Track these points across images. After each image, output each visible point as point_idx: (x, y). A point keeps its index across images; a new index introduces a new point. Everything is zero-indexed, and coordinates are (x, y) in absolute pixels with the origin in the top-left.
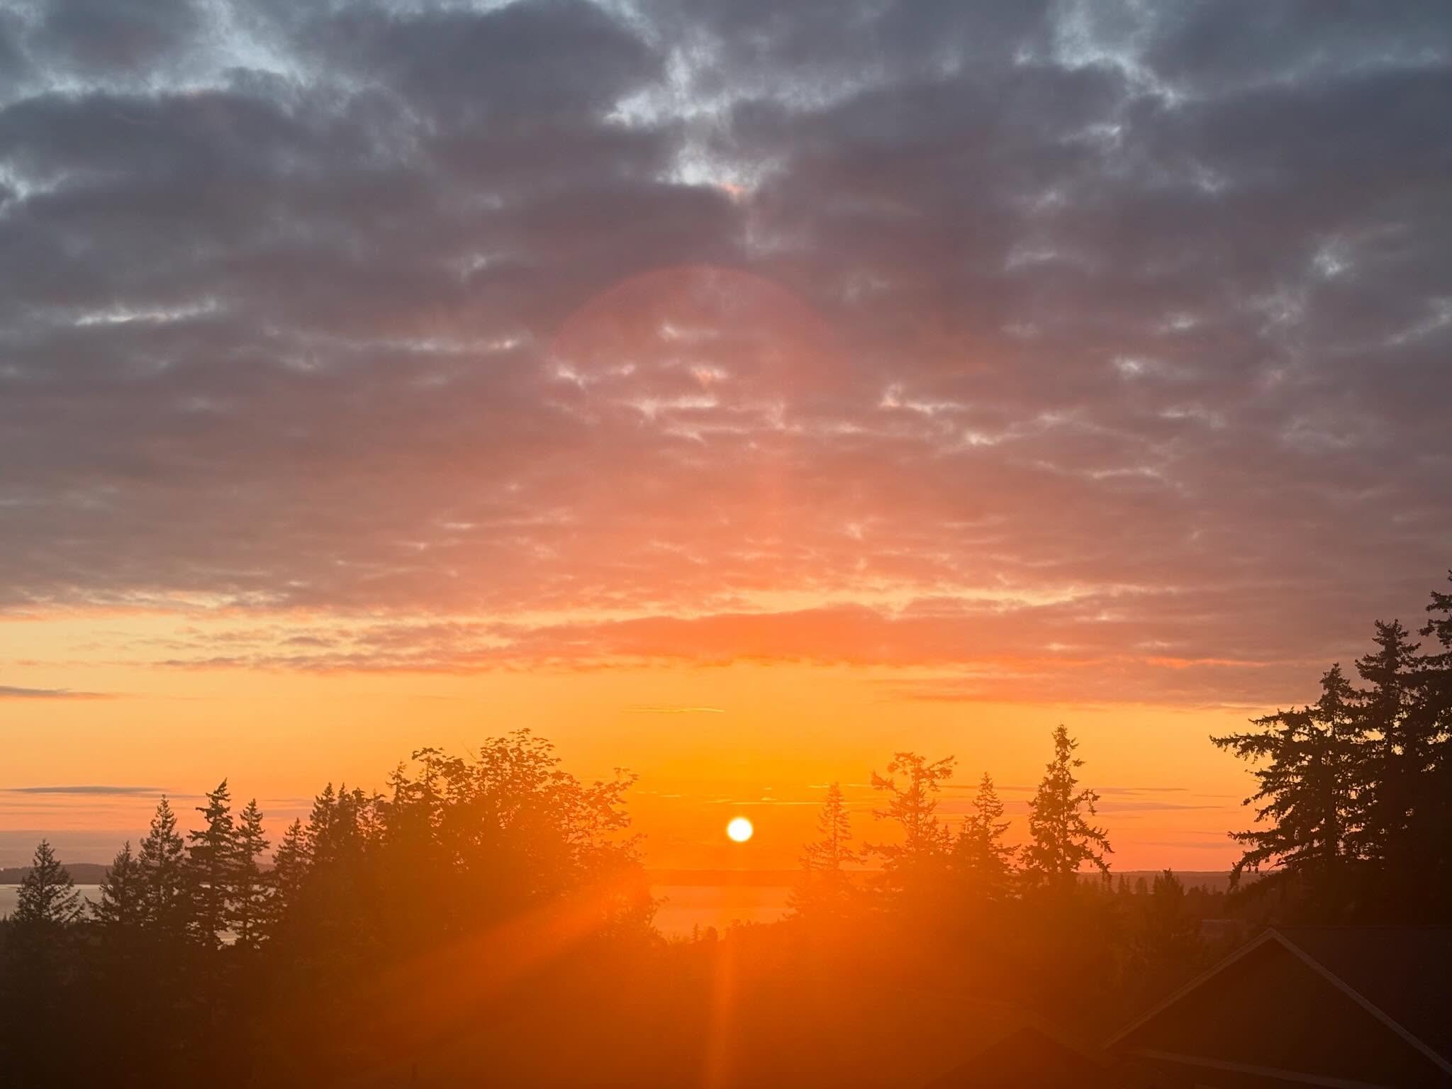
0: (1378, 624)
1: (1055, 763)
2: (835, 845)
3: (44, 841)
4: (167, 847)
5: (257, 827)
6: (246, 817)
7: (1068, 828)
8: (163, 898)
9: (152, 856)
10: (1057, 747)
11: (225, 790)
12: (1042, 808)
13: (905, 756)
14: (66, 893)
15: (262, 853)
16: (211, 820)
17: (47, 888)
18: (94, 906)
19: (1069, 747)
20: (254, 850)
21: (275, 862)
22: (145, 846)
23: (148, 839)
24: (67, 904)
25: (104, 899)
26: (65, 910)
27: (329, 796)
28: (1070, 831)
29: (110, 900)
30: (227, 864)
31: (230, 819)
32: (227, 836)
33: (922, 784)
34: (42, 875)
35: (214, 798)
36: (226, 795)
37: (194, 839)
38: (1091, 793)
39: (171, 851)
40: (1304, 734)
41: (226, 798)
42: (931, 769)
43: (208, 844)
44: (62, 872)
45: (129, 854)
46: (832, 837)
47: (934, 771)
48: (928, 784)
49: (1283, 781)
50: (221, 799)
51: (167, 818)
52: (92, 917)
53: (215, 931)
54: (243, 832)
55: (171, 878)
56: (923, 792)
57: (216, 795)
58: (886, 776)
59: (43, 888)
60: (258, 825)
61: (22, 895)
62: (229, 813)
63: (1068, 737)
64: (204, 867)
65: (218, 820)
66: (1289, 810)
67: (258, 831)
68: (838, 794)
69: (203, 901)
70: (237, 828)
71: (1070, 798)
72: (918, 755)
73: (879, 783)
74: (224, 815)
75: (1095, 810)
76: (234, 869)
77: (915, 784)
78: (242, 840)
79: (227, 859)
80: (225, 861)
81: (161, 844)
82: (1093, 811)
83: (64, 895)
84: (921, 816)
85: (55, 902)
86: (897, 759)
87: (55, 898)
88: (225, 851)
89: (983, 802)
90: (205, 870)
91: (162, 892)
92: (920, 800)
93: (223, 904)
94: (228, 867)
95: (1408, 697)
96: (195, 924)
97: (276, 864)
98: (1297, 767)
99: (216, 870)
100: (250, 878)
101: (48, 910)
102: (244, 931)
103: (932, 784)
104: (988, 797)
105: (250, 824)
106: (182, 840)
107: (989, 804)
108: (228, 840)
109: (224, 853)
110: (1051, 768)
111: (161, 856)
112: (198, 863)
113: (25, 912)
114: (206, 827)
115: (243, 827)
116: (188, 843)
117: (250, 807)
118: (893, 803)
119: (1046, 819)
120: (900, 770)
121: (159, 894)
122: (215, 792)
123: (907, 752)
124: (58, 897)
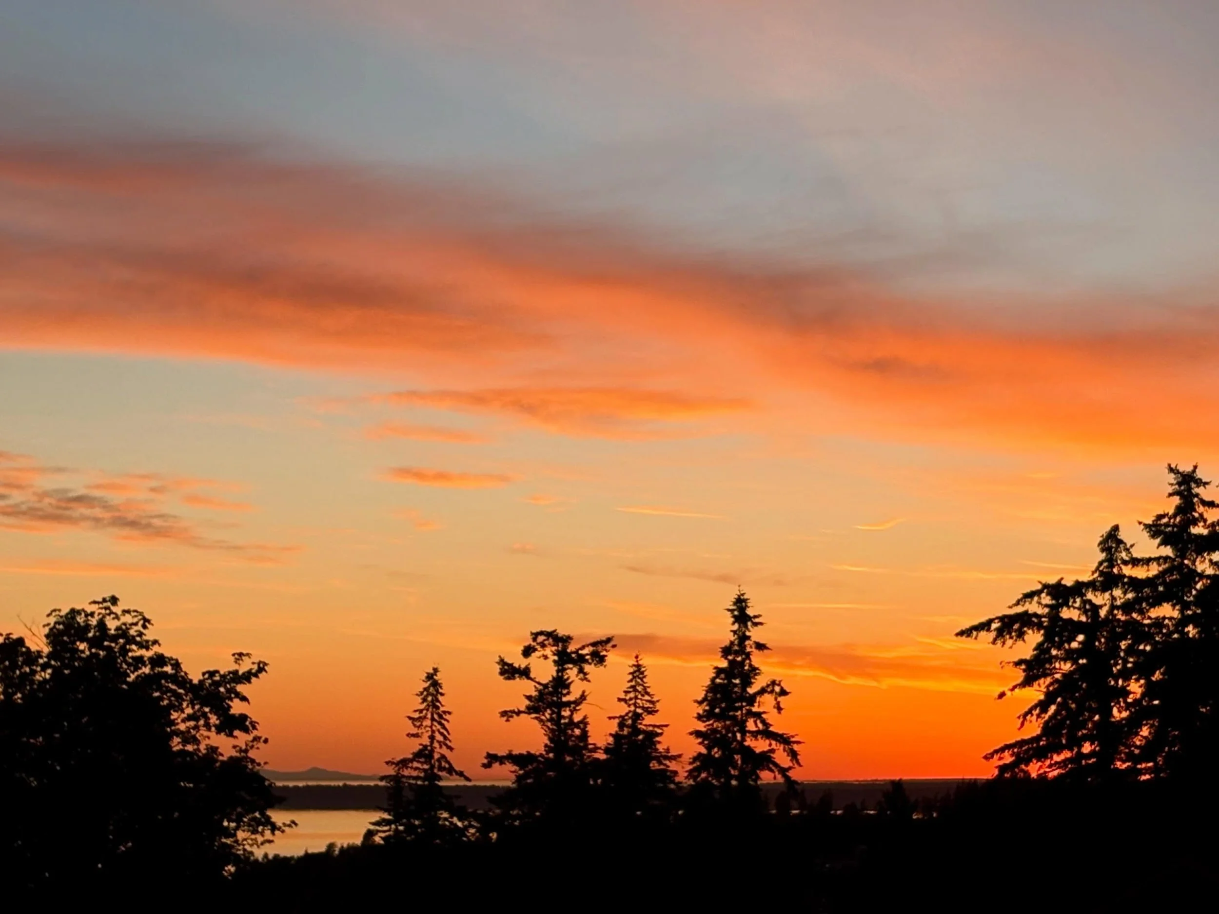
0: (1171, 470)
1: (732, 643)
2: (432, 751)
7: (747, 729)
10: (733, 623)
12: (713, 704)
13: (545, 635)
19: (749, 624)
28: (750, 732)
33: (568, 671)
38: (779, 685)
40: (1075, 608)
42: (580, 652)
46: (426, 741)
47: (583, 656)
48: (575, 670)
49: (1049, 669)
56: (570, 681)
58: (520, 662)
63: (750, 612)
66: (1053, 708)
68: (436, 684)
71: (751, 691)
72: (562, 632)
73: (509, 671)
75: (782, 706)
77: (558, 671)
82: (779, 709)
84: (566, 713)
86: (535, 640)
89: (632, 695)
92: (565, 692)
95: (1207, 561)
98: (1066, 650)
103: (581, 671)
104: (639, 688)
107: (640, 696)
110: (726, 651)
118: (529, 698)
119: (718, 718)
120: (537, 654)
123: (549, 630)
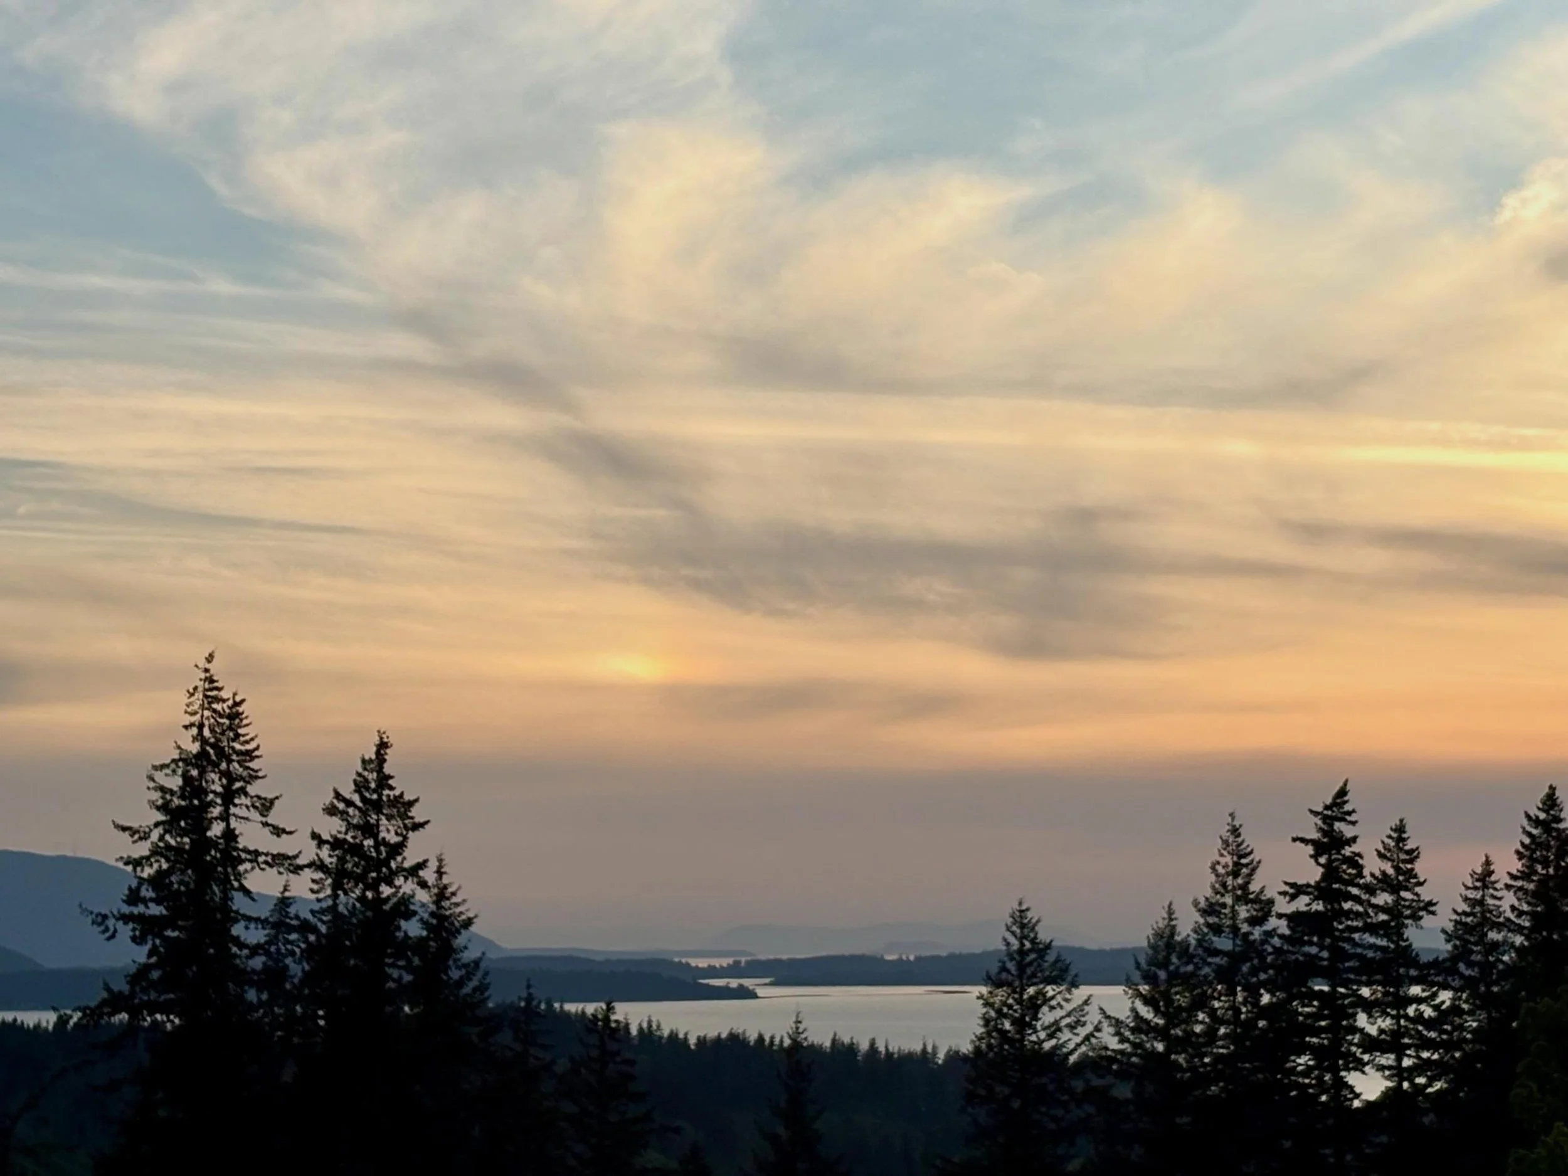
3: (1020, 904)
4: (1243, 912)
5: (1411, 874)
6: (1388, 855)
8: (1244, 1010)
9: (1217, 930)
11: (1346, 802)
14: (1067, 1000)
15: (1423, 922)
16: (1322, 860)
17: (1031, 990)
18: (1117, 1023)
20: (1407, 917)
21: (1448, 941)
22: (1205, 912)
23: (1207, 899)
24: (1068, 1020)
25: (1133, 1010)
26: (1066, 1030)
27: (1552, 812)
29: (1146, 1012)
30: (1355, 944)
31: (1356, 858)
32: (1355, 891)
34: (1021, 967)
35: (1325, 819)
36: (1349, 813)
37: (1293, 897)
39: (1254, 921)
41: (1348, 818)
43: (1319, 906)
44: (1057, 961)
45: (1174, 927)
50: (1343, 820)
51: (1241, 857)
52: (1113, 1044)
53: (1343, 1074)
54: (1385, 883)
55: (1254, 972)
57: (1329, 813)
59: (1023, 990)
60: (1413, 869)
61: (987, 1004)
62: (1355, 848)
64: (1314, 950)
65: (1337, 860)
67: (1413, 881)
69: (1318, 1016)
70: (1372, 875)
74: (1347, 851)
76: (1370, 954)
78: (1383, 898)
79: (1356, 936)
80: (1353, 939)
81: (1233, 907)
83: (1063, 1003)
85: (1047, 1017)
87: (1045, 1009)
88: (1352, 920)
90: (1316, 956)
91: (1240, 998)
93: (1355, 1021)
94: (1359, 950)
96: (1303, 1060)
97: (1449, 947)
99: (1339, 955)
100: (1402, 970)
101: (1036, 1031)
102: (1399, 1073)
105: (1397, 869)
106: (1271, 902)
108: (1357, 899)
109: (1349, 923)
111: (1235, 929)
112: (1304, 943)
113: (994, 1034)
114: (1312, 873)
115: (1384, 873)
116: (1283, 906)
117: (1395, 835)
121: (1234, 1001)
122: (1327, 808)
124: (1052, 1008)
